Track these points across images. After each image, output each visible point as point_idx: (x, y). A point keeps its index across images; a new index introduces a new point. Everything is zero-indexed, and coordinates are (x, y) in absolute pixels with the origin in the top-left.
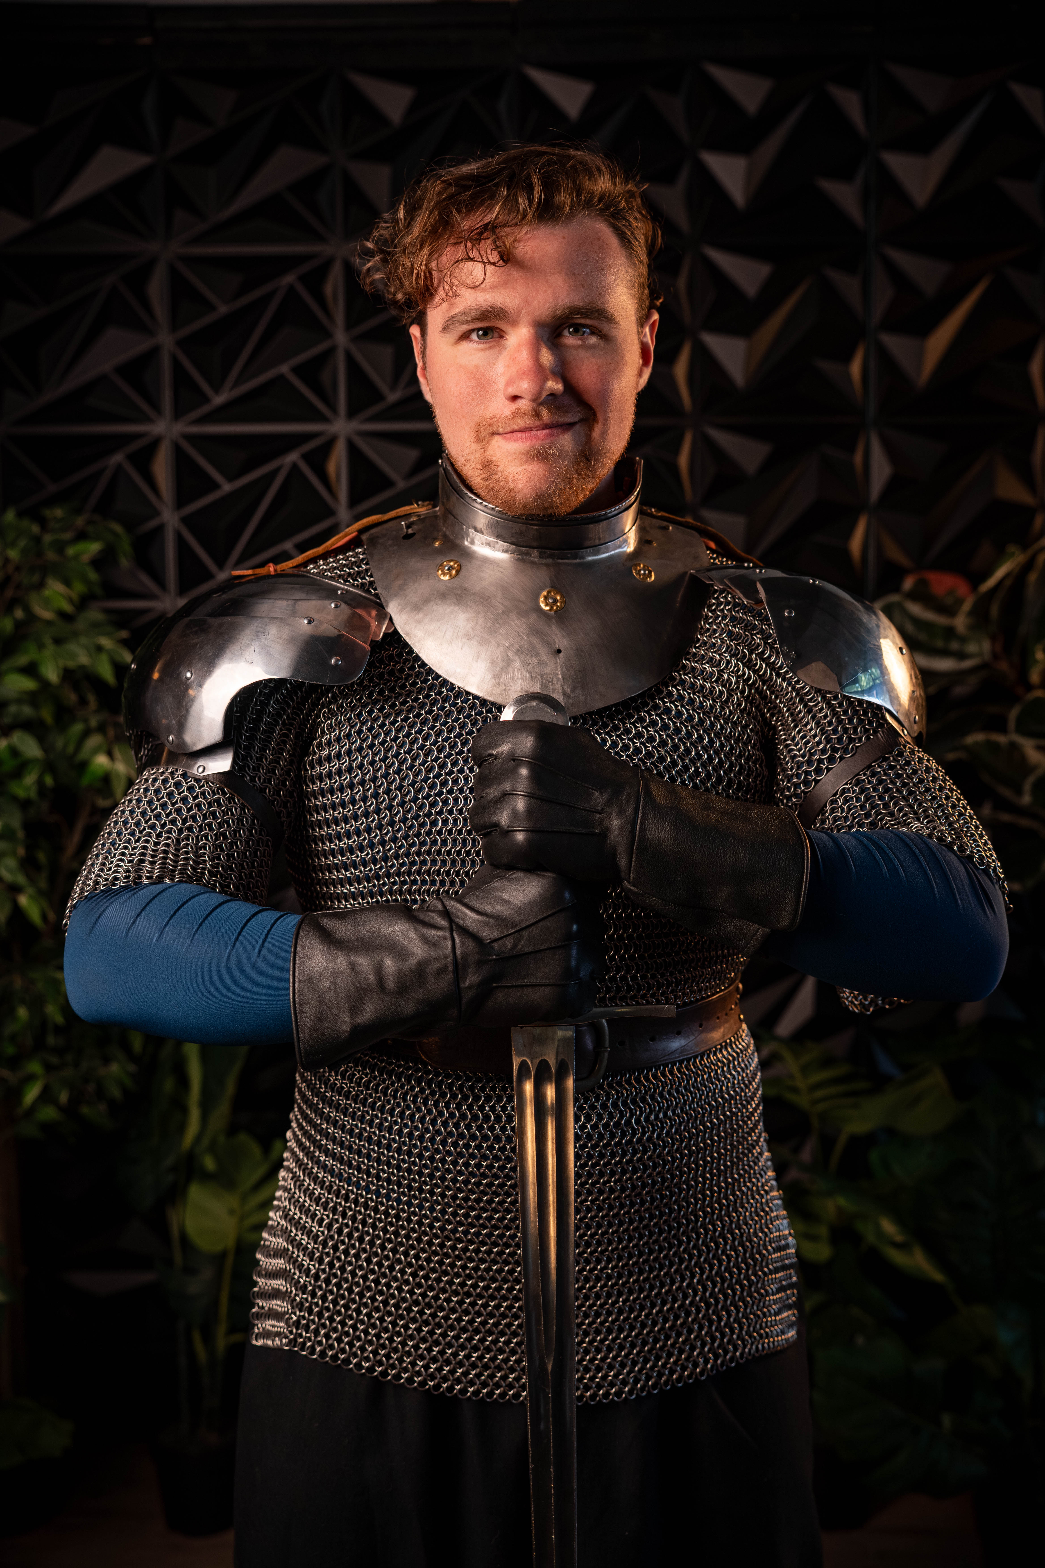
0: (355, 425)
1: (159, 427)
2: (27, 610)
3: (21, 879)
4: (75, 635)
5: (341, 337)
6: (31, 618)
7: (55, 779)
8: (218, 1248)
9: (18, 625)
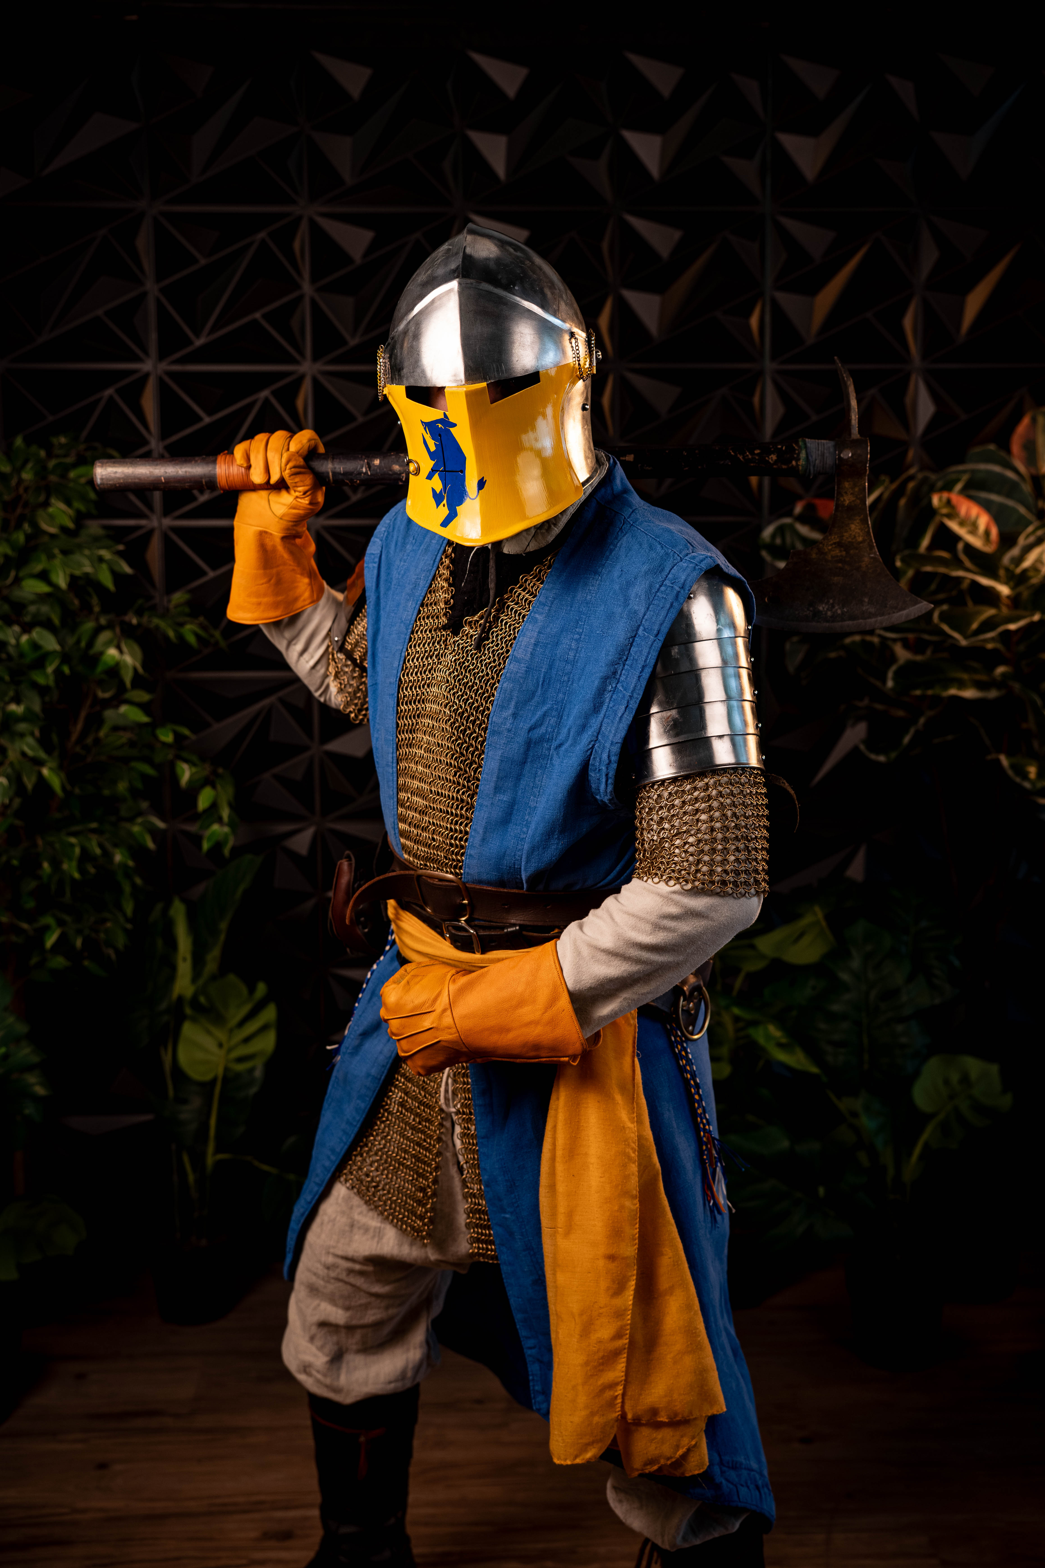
0: (319, 366)
1: (147, 366)
2: (35, 525)
3: (42, 755)
4: (80, 547)
5: (307, 288)
6: (38, 532)
7: (71, 669)
8: (208, 1077)
9: (28, 538)
